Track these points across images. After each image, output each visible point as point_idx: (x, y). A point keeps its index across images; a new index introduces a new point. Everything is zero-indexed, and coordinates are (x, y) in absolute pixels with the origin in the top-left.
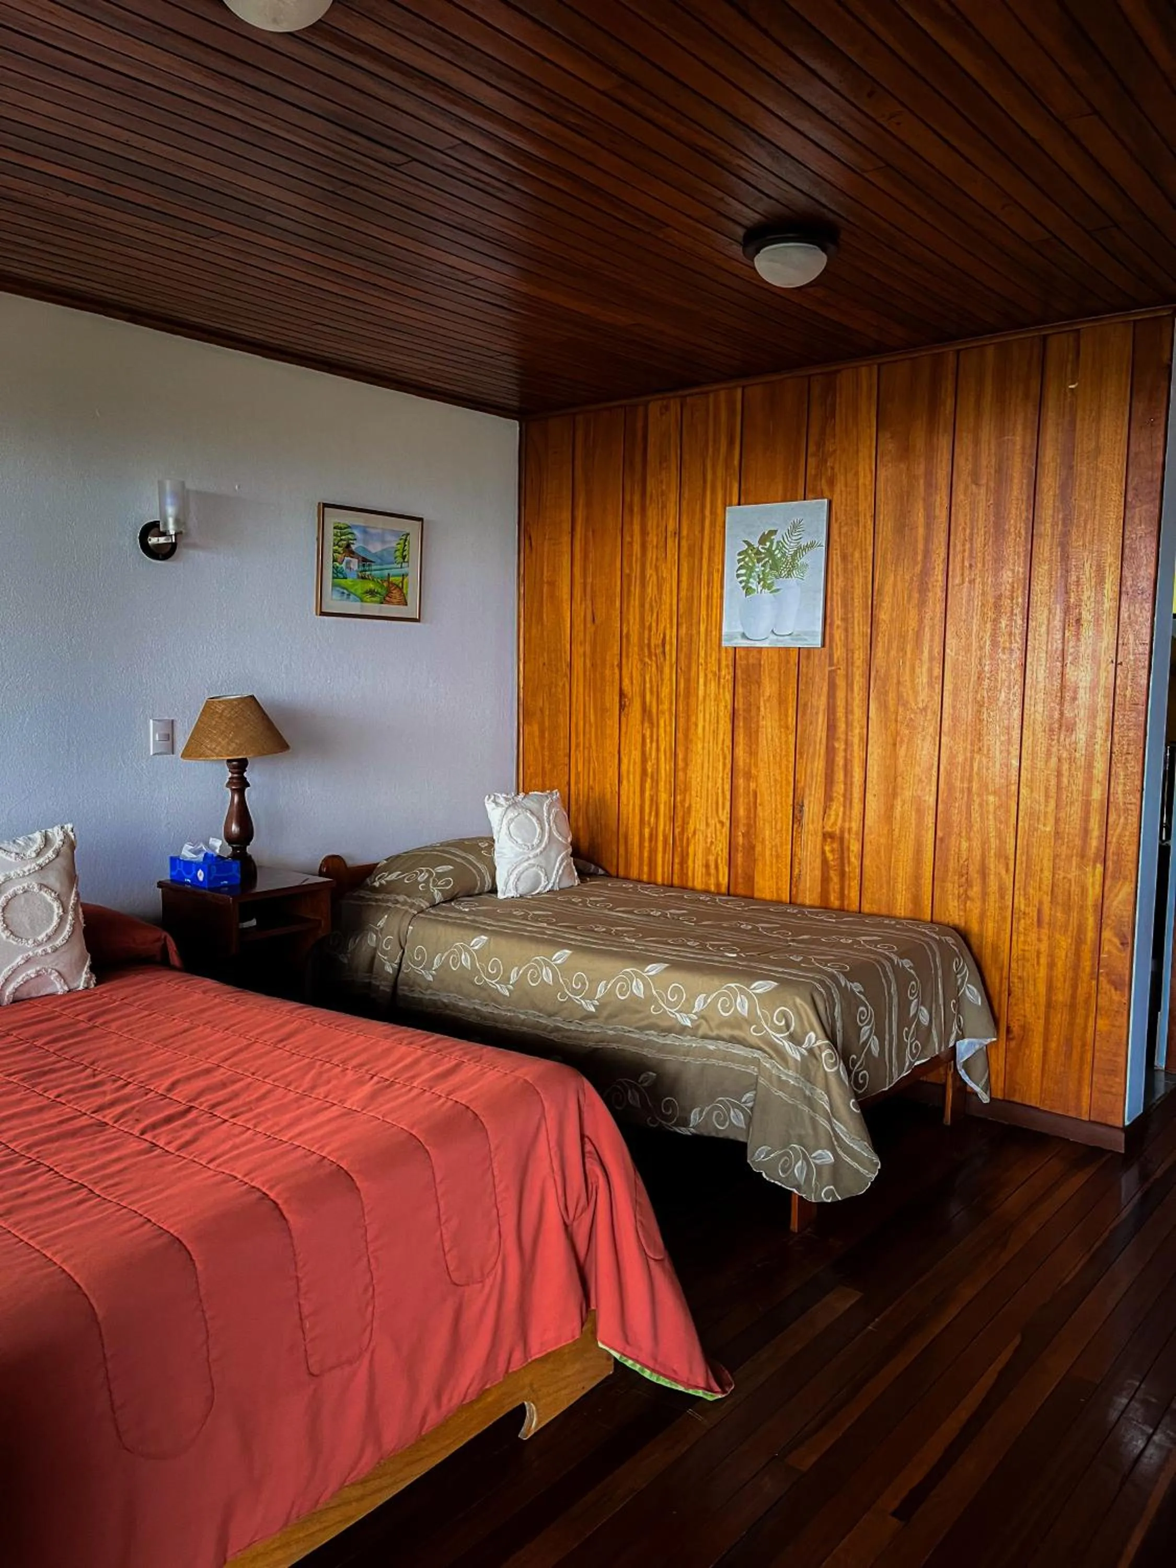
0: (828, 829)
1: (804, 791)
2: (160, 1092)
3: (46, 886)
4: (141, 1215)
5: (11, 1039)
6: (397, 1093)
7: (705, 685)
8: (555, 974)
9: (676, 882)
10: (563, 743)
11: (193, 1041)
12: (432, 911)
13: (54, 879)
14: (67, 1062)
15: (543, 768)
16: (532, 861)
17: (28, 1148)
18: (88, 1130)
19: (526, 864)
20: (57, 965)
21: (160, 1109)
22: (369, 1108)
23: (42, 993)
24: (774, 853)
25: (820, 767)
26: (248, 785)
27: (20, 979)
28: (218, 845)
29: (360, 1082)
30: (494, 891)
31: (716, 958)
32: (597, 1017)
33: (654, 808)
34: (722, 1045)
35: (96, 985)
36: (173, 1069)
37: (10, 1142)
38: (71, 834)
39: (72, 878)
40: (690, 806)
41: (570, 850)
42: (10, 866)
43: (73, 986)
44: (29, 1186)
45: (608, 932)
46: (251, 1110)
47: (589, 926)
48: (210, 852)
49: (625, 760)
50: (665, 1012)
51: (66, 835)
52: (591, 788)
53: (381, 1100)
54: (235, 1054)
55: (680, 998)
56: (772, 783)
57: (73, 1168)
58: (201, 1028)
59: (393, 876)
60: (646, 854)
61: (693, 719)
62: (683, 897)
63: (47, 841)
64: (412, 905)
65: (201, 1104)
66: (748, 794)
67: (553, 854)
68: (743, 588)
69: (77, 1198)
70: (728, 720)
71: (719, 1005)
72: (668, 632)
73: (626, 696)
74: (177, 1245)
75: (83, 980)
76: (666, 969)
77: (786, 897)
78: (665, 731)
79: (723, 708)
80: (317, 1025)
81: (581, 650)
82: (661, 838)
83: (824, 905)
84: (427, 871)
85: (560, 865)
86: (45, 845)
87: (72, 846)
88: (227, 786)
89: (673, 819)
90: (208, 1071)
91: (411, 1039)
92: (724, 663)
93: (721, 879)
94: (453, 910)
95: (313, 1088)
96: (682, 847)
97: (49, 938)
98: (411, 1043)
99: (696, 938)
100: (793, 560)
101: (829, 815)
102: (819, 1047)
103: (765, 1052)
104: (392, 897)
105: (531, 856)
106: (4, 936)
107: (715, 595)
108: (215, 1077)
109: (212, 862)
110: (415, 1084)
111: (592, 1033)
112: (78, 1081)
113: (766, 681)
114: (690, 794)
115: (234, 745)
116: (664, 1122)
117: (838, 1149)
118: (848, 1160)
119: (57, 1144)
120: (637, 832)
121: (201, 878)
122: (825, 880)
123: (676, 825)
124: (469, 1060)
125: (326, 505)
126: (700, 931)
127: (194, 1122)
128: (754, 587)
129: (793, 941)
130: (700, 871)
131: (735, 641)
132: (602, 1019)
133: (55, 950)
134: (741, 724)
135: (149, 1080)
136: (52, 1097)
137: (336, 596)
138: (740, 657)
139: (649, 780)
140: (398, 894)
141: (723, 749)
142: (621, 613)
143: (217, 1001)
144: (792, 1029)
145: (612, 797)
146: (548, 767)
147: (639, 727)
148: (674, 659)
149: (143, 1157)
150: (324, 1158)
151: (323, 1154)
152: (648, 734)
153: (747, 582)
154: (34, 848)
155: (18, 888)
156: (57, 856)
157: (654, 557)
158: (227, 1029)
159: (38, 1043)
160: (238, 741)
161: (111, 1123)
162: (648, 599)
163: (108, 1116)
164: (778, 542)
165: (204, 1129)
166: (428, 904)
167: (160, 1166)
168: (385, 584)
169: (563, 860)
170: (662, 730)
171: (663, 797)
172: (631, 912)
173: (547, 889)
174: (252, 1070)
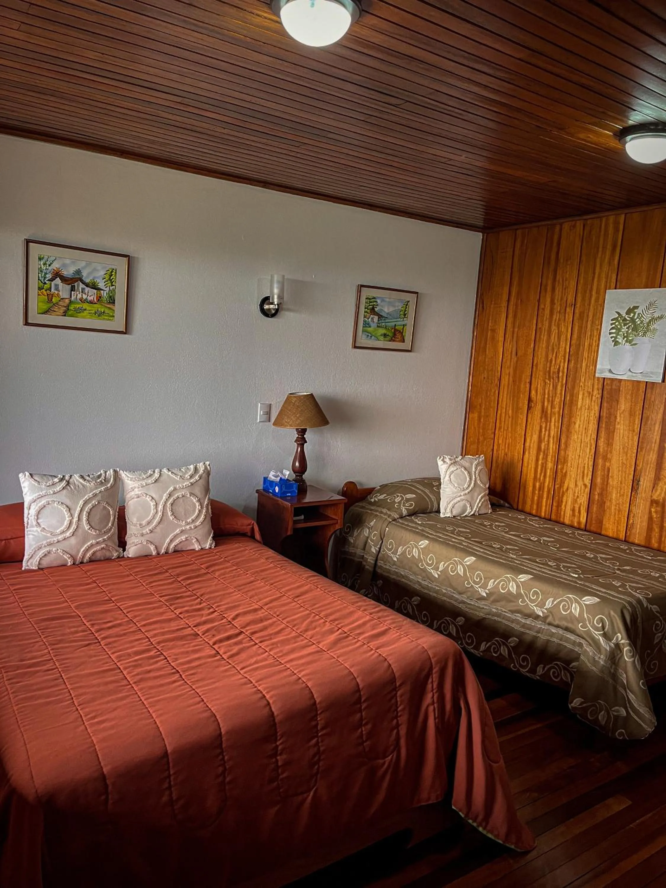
0: (655, 497)
1: (641, 472)
2: (229, 619)
3: (193, 494)
4: (200, 696)
5: (167, 574)
6: (348, 643)
7: (583, 399)
8: (465, 570)
9: (553, 517)
10: (492, 425)
11: (253, 590)
12: (400, 521)
13: (198, 491)
14: (190, 593)
15: (478, 439)
16: (462, 497)
17: (159, 643)
18: (189, 637)
19: (459, 499)
20: (196, 535)
21: (226, 631)
22: (331, 650)
23: (188, 549)
24: (617, 508)
25: (654, 459)
26: (306, 442)
27: (177, 541)
28: (287, 473)
29: (331, 632)
30: (438, 511)
31: (564, 576)
32: (487, 600)
33: (543, 471)
34: (561, 632)
35: (215, 547)
36: (239, 606)
37: (151, 637)
38: (208, 467)
39: (207, 490)
40: (566, 472)
41: (487, 492)
42: (177, 482)
43: (203, 546)
44: (153, 667)
45: (501, 549)
46: (271, 639)
47: (489, 543)
48: (283, 478)
49: (528, 440)
50: (527, 604)
51: (206, 468)
52: (506, 454)
53: (339, 645)
54: (271, 602)
55: (538, 597)
56: (620, 465)
57: (176, 659)
58: (259, 581)
59: (382, 497)
60: (536, 498)
61: (573, 420)
62: (554, 529)
63: (196, 470)
64: (389, 516)
65: (247, 631)
66: (604, 470)
67: (476, 494)
68: (613, 341)
69: (173, 679)
70: (596, 422)
71: (561, 607)
72: (562, 365)
73: (532, 401)
74: (213, 719)
75: (208, 543)
76: (531, 579)
77: (622, 536)
78: (555, 425)
79: (593, 415)
80: (318, 589)
81: (507, 372)
82: (546, 489)
83: (647, 545)
84: (401, 496)
85: (480, 501)
86: (195, 473)
87: (208, 474)
88: (295, 442)
89: (555, 479)
90: (256, 610)
91: (365, 607)
92: (596, 387)
93: (581, 519)
94: (413, 522)
95: (306, 631)
96: (559, 496)
97: (193, 521)
98: (365, 610)
99: (555, 560)
100: (648, 326)
101: (657, 489)
102: (623, 644)
103: (587, 641)
104: (380, 509)
105: (462, 494)
106: (171, 518)
107: (594, 344)
108: (258, 615)
109: (283, 482)
110: (360, 639)
111: (483, 608)
112: (192, 605)
113: (622, 401)
114: (567, 465)
115: (299, 421)
116: (521, 669)
117: (629, 709)
118: (635, 717)
119: (172, 643)
120: (531, 484)
121: (277, 491)
122: (650, 529)
123: (556, 483)
124: (394, 628)
125: (362, 286)
126: (559, 555)
127: (240, 642)
128: (620, 341)
129: (618, 569)
130: (569, 512)
131: (605, 374)
132: (489, 602)
133: (196, 527)
134: (604, 426)
135: (225, 611)
136: (177, 613)
137: (364, 337)
138: (607, 384)
139: (542, 454)
140: (383, 508)
141: (590, 440)
142: (534, 350)
143: (272, 565)
144: (606, 630)
145: (518, 461)
146: (481, 439)
147: (539, 421)
148: (564, 381)
149: (209, 660)
150: (300, 678)
151: (300, 676)
152: (544, 426)
153: (616, 338)
154: (189, 474)
155: (179, 494)
156: (200, 479)
157: (557, 318)
158: (272, 584)
159: (179, 579)
160: (301, 419)
161: (201, 635)
162: (552, 344)
163: (200, 630)
164: (639, 314)
165: (244, 647)
166: (398, 516)
167: (217, 667)
168: (393, 330)
169: (482, 498)
170: (553, 424)
171: (550, 465)
172: (519, 536)
173: (471, 514)
174: (278, 613)
